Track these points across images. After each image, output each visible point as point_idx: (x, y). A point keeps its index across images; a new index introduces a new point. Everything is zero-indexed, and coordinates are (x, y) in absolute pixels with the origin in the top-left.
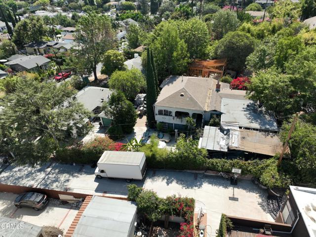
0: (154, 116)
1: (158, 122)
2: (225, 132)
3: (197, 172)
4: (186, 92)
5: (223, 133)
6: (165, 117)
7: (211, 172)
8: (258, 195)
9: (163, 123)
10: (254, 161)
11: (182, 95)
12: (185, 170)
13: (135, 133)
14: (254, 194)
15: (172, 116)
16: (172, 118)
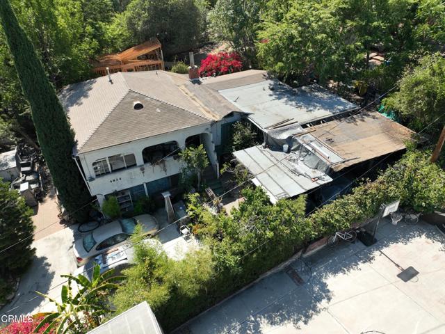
0: (84, 188)
1: (100, 199)
2: (286, 147)
3: (287, 263)
4: (142, 97)
5: (281, 150)
6: (118, 175)
7: (316, 244)
8: (423, 236)
9: (116, 193)
10: (387, 173)
11: (138, 107)
12: (261, 277)
13: (44, 258)
14: (417, 239)
15: (135, 165)
16: (137, 170)
